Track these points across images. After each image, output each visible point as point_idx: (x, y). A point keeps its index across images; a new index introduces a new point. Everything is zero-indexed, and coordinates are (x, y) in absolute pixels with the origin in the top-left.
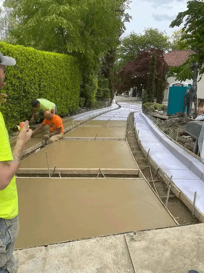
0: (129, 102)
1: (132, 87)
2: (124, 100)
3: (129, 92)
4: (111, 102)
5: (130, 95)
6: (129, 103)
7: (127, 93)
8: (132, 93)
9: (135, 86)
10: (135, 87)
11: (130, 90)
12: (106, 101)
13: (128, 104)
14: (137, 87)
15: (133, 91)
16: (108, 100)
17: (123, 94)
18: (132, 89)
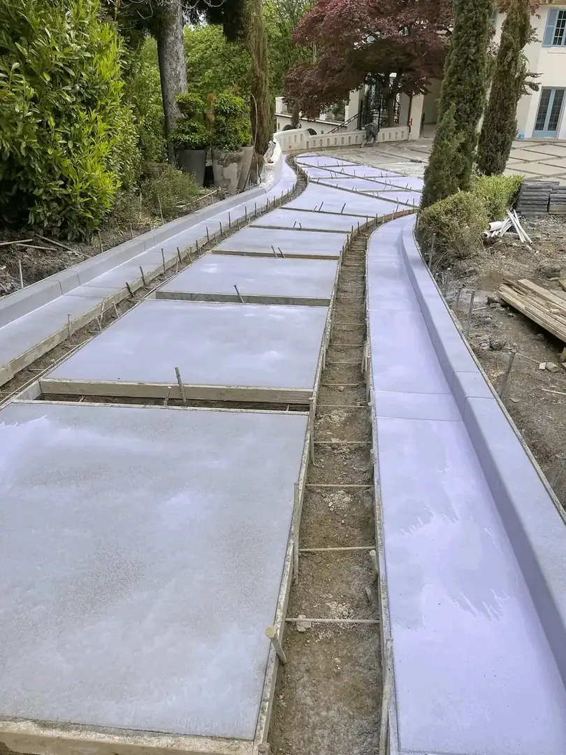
0: (347, 151)
1: (357, 86)
2: (325, 144)
3: (347, 107)
4: (257, 166)
5: (349, 121)
6: (344, 157)
7: (339, 112)
8: (356, 111)
9: (366, 82)
10: (367, 87)
11: (348, 100)
12: (225, 166)
13: (340, 162)
14: (373, 88)
15: (361, 102)
16: (238, 160)
17: (323, 117)
18: (355, 96)
